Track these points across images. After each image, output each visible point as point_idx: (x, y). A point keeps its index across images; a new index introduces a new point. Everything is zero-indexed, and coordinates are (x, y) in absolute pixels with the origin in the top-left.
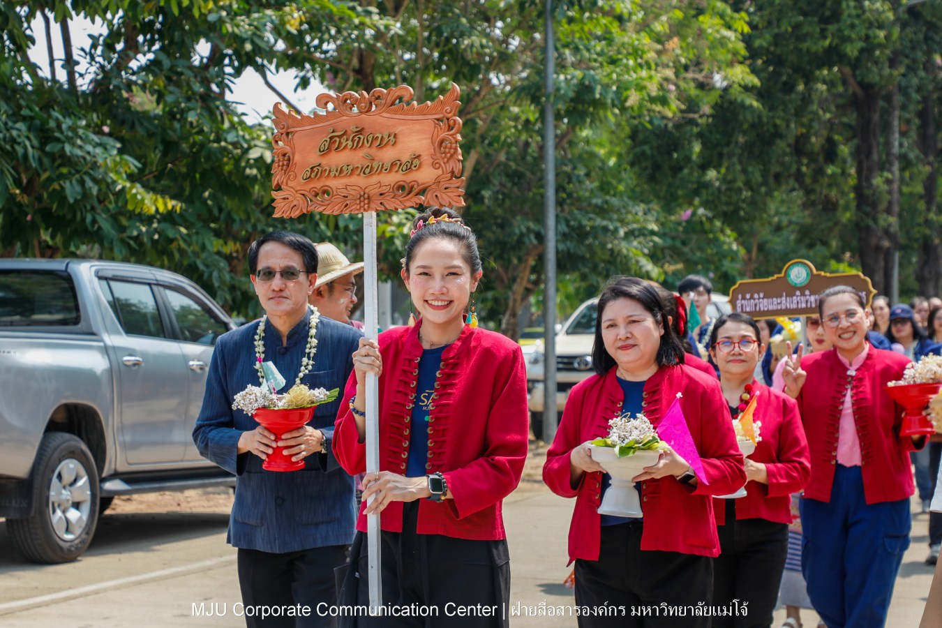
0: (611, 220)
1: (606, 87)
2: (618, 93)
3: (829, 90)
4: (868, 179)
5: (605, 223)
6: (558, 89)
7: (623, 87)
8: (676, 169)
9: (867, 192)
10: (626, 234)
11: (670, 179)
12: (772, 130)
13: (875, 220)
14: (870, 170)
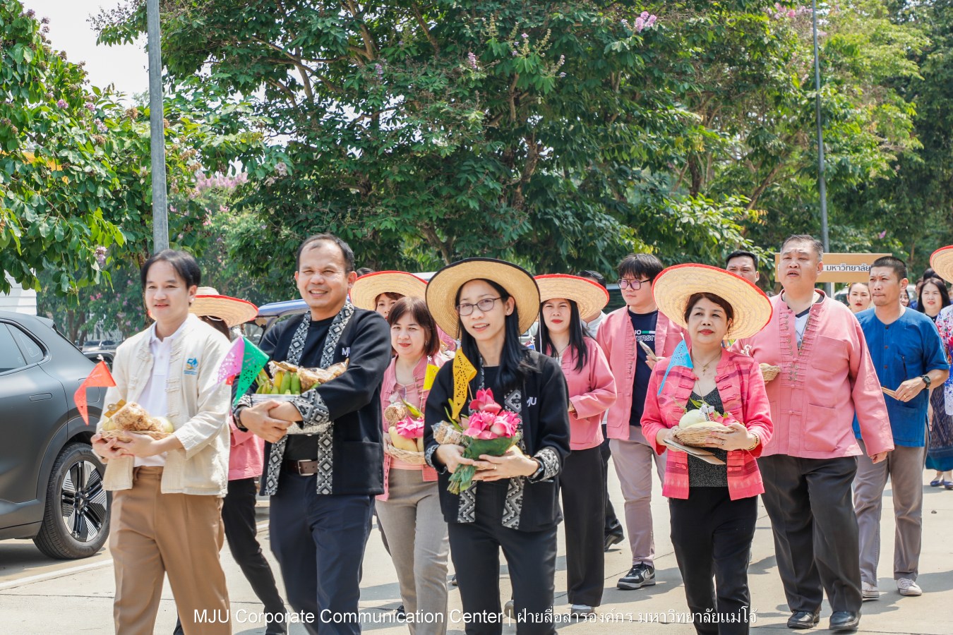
0: (839, 240)
1: (854, 165)
2: (862, 169)
5: (836, 243)
6: (828, 169)
7: (865, 167)
8: (862, 202)
10: (850, 249)
11: (857, 208)
12: (928, 173)
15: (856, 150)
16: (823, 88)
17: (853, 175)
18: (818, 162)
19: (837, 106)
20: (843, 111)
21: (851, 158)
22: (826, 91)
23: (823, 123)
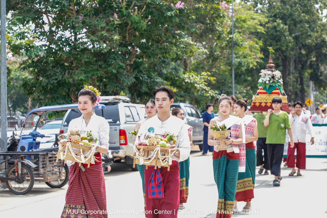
1: (245, 63)
2: (247, 64)
3: (275, 56)
4: (286, 78)
6: (235, 64)
7: (248, 63)
9: (285, 81)
12: (264, 67)
13: (287, 88)
14: (286, 76)
15: (245, 57)
16: (235, 34)
17: (244, 66)
18: (232, 61)
19: (239, 41)
20: (241, 43)
21: (244, 60)
22: (236, 35)
23: (234, 47)
